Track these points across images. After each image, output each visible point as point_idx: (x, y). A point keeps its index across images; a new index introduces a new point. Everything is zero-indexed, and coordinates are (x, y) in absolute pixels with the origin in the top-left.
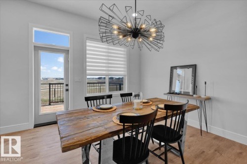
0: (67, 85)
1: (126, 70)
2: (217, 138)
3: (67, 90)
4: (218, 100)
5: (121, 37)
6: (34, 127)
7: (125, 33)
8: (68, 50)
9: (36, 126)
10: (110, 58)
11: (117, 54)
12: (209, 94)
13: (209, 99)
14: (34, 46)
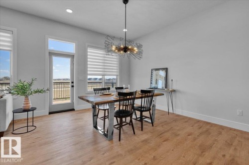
0: (72, 83)
1: (118, 71)
2: (178, 116)
3: (73, 86)
4: (179, 91)
5: (117, 51)
6: (49, 114)
7: (119, 49)
8: (74, 56)
9: (50, 113)
10: (105, 64)
11: (111, 61)
12: (174, 88)
13: (174, 91)
14: (49, 53)
